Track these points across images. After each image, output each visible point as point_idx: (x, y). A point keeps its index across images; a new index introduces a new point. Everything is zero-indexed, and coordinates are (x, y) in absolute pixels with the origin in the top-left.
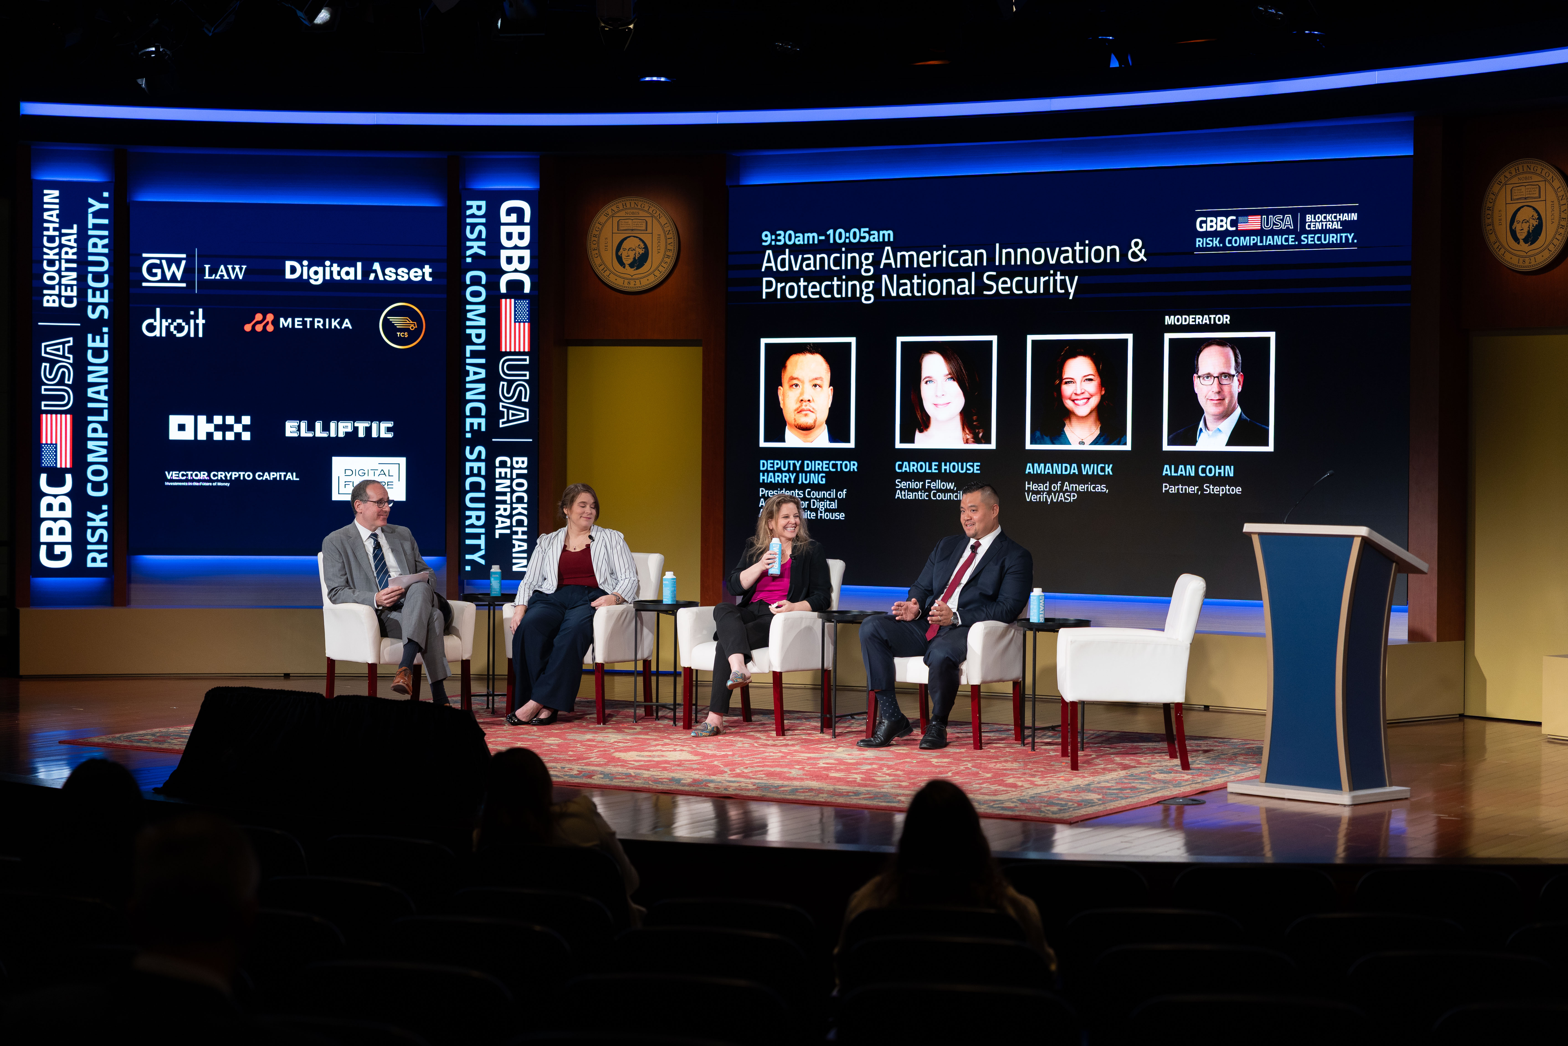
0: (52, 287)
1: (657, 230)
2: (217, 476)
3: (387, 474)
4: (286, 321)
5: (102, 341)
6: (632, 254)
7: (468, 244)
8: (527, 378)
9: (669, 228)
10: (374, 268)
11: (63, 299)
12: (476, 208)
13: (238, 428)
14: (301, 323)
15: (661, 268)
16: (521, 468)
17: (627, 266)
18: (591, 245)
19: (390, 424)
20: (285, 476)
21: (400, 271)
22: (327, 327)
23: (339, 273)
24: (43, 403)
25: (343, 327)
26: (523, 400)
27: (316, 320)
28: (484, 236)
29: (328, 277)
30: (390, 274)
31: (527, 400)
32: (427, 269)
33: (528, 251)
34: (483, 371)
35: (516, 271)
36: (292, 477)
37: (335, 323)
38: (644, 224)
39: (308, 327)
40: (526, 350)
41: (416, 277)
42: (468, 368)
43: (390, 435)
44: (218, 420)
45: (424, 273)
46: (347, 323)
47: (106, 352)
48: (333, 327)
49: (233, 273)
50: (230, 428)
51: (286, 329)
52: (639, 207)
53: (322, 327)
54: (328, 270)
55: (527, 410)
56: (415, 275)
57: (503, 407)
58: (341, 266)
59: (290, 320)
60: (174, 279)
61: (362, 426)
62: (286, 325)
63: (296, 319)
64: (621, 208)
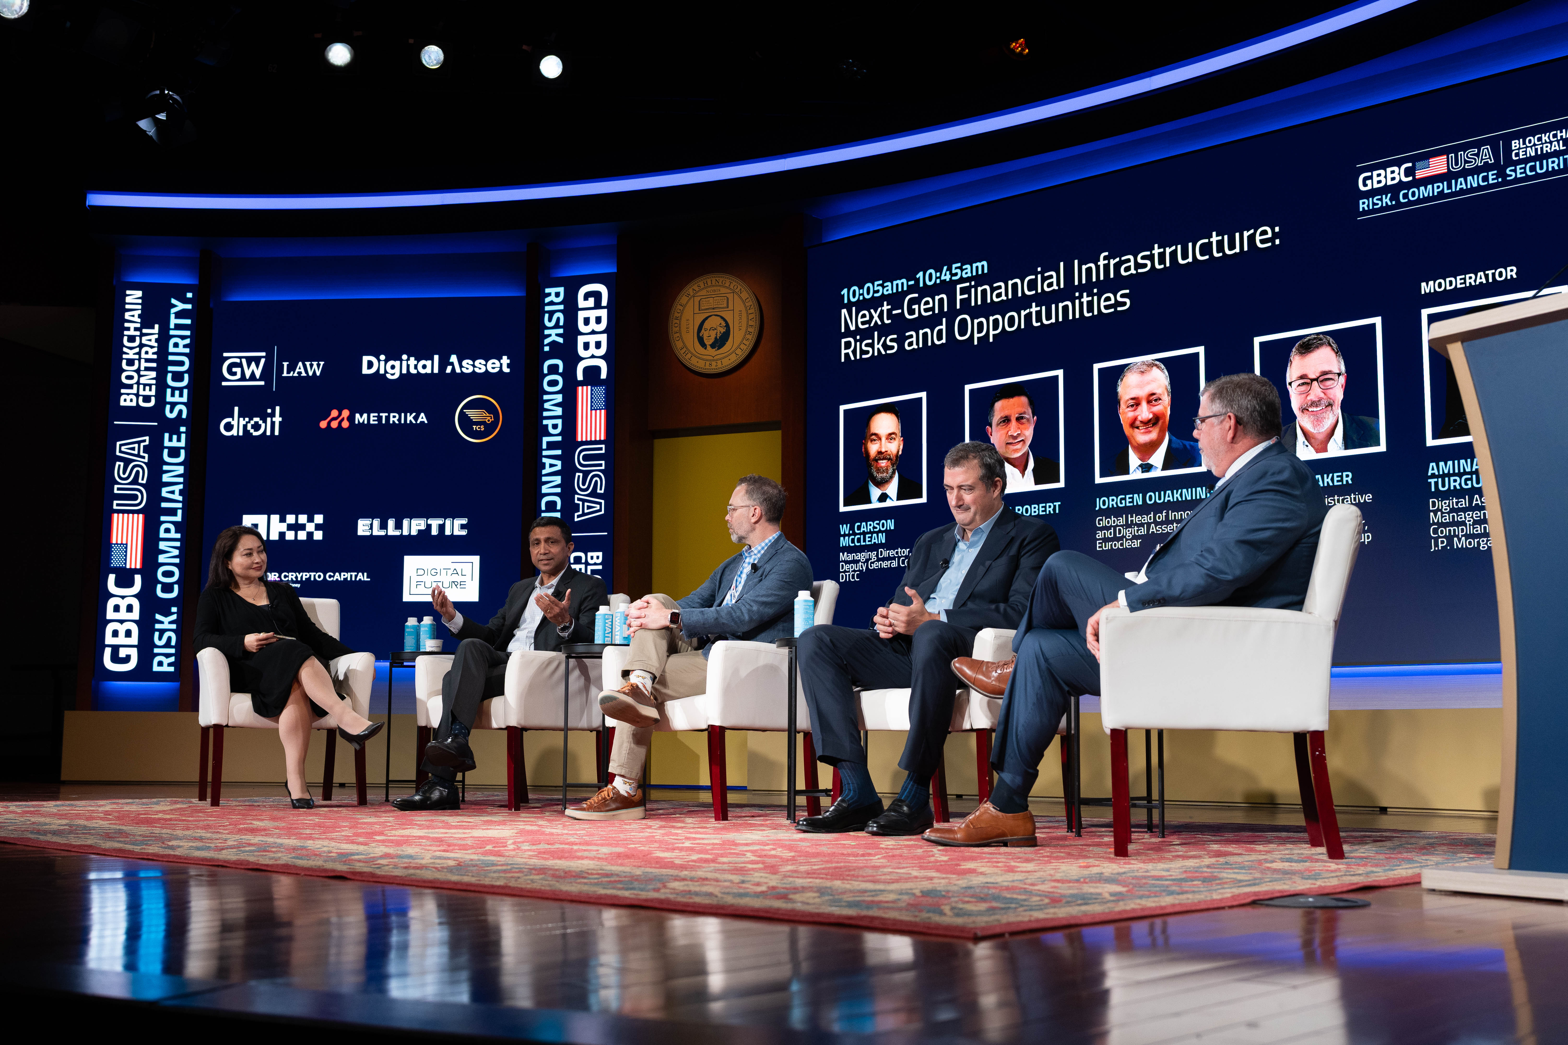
0: (130, 387)
1: (739, 306)
2: (288, 576)
3: (460, 573)
4: (361, 417)
5: (179, 440)
6: (713, 334)
7: (547, 332)
8: (603, 468)
9: (750, 303)
10: (451, 361)
11: (141, 398)
12: (555, 294)
13: (310, 527)
14: (376, 418)
15: (742, 346)
16: (595, 564)
17: (709, 347)
18: (673, 329)
19: (464, 521)
20: (356, 576)
21: (477, 363)
22: (403, 422)
23: (416, 367)
24: (115, 502)
25: (418, 422)
26: (599, 491)
27: (392, 415)
28: (561, 323)
29: (404, 371)
30: (468, 366)
31: (602, 491)
32: (505, 360)
33: (605, 335)
34: (559, 463)
35: (593, 356)
36: (363, 577)
37: (410, 418)
38: (725, 301)
39: (384, 422)
40: (602, 438)
41: (493, 368)
42: (544, 460)
43: (464, 533)
44: (291, 519)
45: (501, 365)
46: (423, 418)
47: (183, 452)
48: (408, 422)
49: (311, 369)
50: (303, 527)
51: (361, 425)
52: (720, 284)
53: (397, 422)
54: (404, 363)
55: (603, 502)
56: (493, 366)
57: (579, 499)
58: (418, 359)
59: (365, 415)
60: (253, 377)
61: (435, 523)
62: (361, 421)
63: (372, 415)
64: (702, 286)
